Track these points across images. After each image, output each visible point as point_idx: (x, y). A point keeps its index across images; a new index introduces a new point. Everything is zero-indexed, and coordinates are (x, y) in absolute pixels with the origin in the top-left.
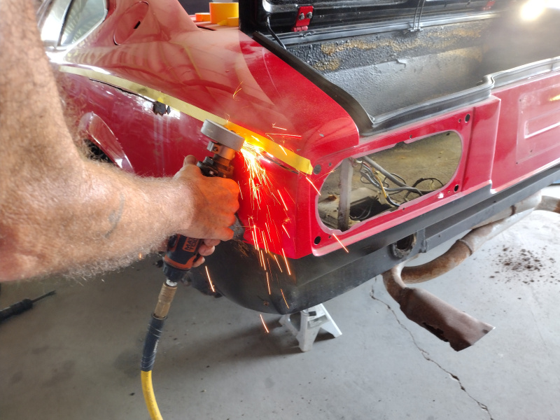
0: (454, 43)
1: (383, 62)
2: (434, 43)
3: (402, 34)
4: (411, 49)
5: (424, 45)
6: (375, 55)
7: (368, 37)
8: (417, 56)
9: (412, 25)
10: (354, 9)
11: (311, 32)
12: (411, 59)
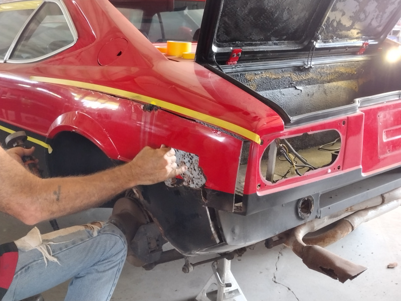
0: (336, 76)
1: (286, 88)
2: (322, 76)
3: (299, 69)
4: (305, 80)
5: (315, 77)
6: (281, 83)
7: (276, 70)
8: (310, 85)
9: (306, 63)
10: (268, 52)
11: (240, 65)
12: (305, 87)
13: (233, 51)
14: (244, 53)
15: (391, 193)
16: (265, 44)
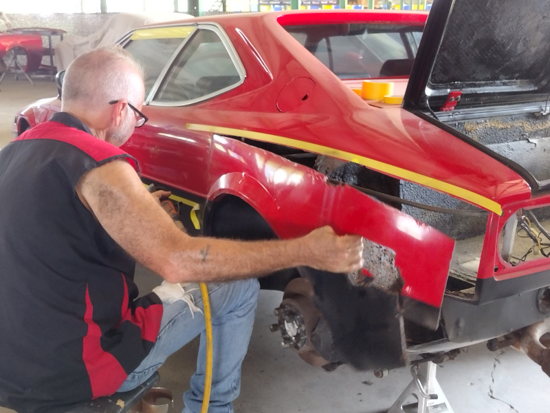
1: (515, 141)
4: (542, 130)
6: (509, 134)
7: (505, 118)
8: (547, 136)
9: (544, 108)
10: (494, 94)
11: (459, 112)
12: (541, 139)
13: (451, 94)
14: (464, 96)
16: (490, 85)
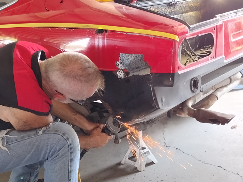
0: (189, 9)
2: (182, 9)
3: (170, 5)
4: (173, 12)
5: (178, 10)
15: (234, 76)
